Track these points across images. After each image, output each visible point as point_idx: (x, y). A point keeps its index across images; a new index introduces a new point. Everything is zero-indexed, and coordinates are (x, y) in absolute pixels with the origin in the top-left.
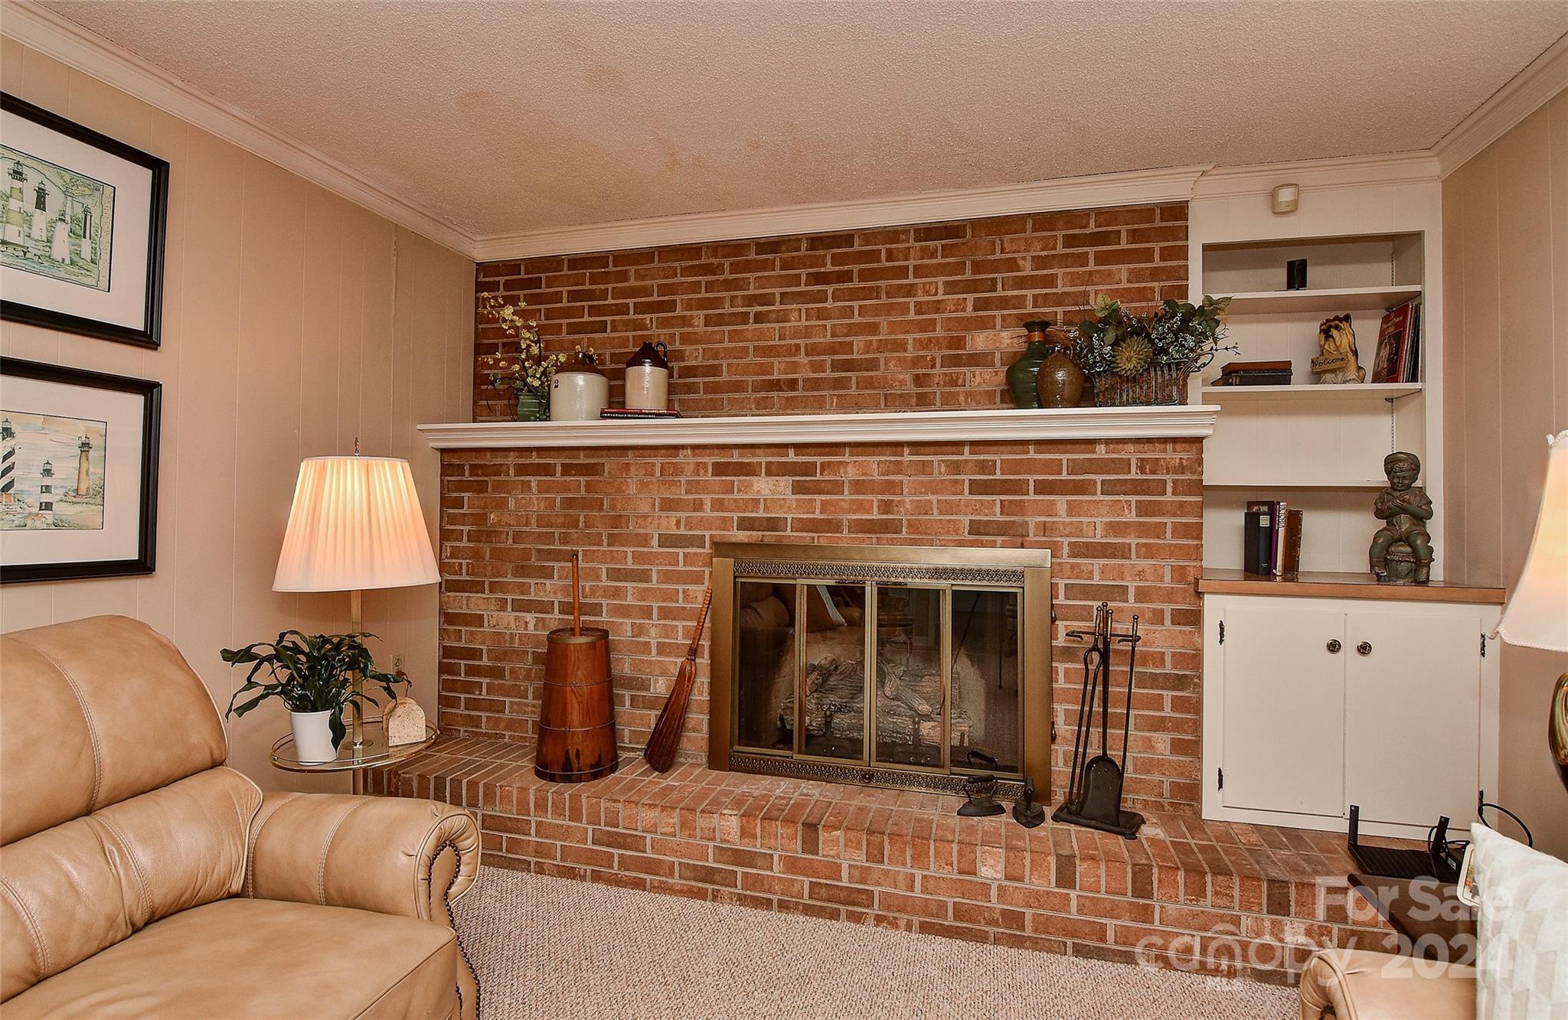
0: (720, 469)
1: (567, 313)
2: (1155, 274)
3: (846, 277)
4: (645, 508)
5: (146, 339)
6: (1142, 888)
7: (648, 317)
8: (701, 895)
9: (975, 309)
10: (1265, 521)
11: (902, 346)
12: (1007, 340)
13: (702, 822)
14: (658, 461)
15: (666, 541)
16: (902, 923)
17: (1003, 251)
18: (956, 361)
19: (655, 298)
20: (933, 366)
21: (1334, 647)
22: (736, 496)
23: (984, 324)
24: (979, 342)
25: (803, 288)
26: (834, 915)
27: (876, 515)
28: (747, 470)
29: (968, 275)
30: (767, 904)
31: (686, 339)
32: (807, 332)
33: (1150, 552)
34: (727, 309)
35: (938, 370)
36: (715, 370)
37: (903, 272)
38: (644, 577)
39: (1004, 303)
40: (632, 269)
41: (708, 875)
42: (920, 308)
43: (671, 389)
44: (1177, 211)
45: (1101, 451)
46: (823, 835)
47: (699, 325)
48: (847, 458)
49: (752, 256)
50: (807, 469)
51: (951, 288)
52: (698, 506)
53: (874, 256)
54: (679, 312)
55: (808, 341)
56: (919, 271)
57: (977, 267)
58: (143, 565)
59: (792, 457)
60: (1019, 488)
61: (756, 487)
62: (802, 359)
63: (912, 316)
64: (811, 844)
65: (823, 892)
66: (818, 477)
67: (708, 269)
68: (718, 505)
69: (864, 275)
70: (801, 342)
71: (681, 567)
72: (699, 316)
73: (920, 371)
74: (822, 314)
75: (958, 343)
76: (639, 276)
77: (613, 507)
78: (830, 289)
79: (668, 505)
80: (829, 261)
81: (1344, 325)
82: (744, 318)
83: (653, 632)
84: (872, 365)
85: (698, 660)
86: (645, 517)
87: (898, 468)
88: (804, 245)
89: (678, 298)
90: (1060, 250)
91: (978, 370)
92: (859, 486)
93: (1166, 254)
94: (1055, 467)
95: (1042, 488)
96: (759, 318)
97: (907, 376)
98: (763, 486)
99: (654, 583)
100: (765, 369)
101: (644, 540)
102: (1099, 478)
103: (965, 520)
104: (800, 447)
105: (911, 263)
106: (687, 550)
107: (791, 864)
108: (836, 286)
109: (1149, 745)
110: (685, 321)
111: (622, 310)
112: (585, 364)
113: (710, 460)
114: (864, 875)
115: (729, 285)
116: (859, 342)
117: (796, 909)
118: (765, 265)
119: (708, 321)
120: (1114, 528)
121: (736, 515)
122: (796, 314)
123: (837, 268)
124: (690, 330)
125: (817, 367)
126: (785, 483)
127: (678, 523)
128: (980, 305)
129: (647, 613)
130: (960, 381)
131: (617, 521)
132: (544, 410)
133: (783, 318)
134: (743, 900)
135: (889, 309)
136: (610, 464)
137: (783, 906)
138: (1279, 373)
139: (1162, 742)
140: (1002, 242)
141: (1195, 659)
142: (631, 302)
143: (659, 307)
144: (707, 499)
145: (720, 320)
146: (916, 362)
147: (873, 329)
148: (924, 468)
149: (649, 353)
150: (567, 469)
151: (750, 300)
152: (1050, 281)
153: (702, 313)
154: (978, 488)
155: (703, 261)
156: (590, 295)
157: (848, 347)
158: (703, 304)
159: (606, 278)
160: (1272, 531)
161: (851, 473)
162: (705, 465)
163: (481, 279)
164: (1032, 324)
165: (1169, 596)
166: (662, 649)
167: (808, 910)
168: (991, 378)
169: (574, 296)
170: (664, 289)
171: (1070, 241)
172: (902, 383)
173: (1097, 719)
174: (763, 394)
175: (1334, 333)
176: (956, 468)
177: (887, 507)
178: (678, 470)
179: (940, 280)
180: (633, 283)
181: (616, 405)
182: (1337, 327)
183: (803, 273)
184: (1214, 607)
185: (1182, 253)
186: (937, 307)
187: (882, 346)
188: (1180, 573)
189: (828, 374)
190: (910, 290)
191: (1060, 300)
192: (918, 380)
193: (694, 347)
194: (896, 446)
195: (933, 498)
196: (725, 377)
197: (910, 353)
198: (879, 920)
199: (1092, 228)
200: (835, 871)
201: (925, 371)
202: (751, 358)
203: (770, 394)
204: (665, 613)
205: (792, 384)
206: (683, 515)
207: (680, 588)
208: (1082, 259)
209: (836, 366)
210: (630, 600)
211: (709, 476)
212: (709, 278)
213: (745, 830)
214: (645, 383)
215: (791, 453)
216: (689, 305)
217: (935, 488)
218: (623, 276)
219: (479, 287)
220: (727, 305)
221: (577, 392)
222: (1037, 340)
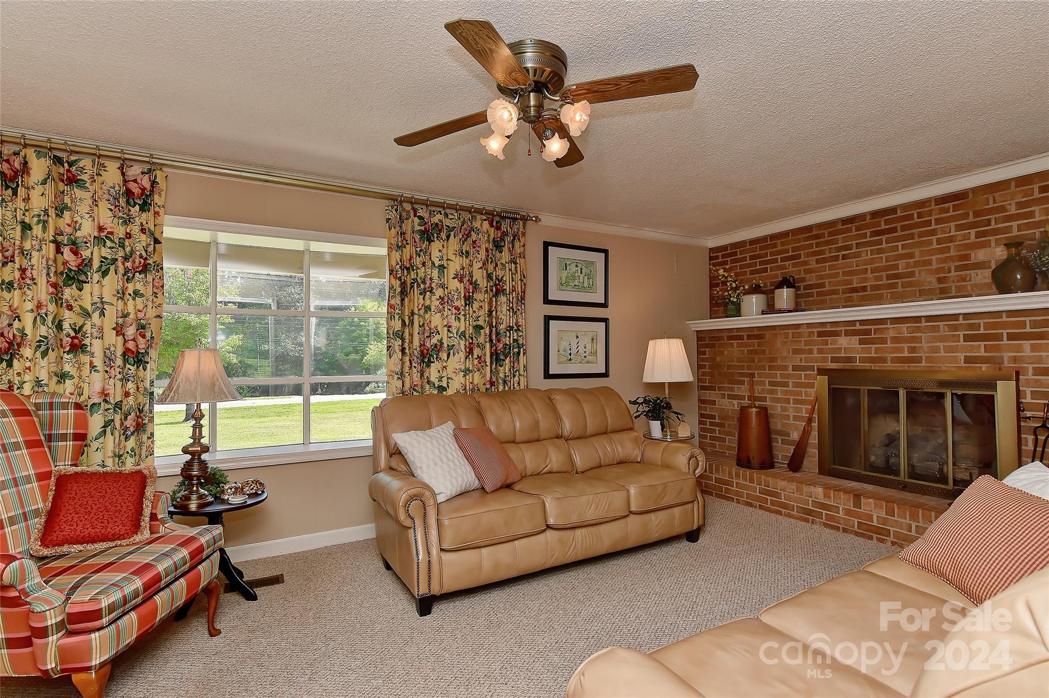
0: (820, 334)
1: (749, 266)
3: (894, 230)
4: (785, 354)
5: (604, 305)
7: (787, 263)
8: (807, 521)
9: (977, 237)
11: (929, 263)
12: (997, 253)
13: (806, 489)
14: (790, 332)
15: (795, 368)
17: (994, 202)
18: (965, 268)
19: (791, 254)
20: (950, 272)
22: (829, 346)
23: (983, 245)
24: (980, 255)
25: (868, 239)
26: (871, 538)
27: (906, 354)
28: (836, 334)
29: (971, 219)
30: (838, 528)
31: (807, 271)
32: (871, 261)
34: (827, 255)
35: (953, 273)
36: (822, 285)
37: (929, 223)
38: (785, 385)
39: (995, 232)
40: (779, 242)
41: (809, 512)
42: (939, 242)
43: (797, 296)
46: (863, 500)
47: (813, 265)
48: (889, 326)
49: (840, 227)
50: (868, 332)
51: (959, 228)
52: (810, 352)
53: (910, 217)
54: (802, 259)
55: (872, 266)
56: (938, 221)
57: (977, 214)
58: (606, 375)
59: (858, 327)
60: (996, 338)
61: (840, 342)
62: (869, 275)
63: (935, 246)
64: (857, 504)
65: (864, 527)
66: (873, 336)
67: (817, 237)
68: (821, 351)
69: (904, 228)
70: (869, 267)
71: (803, 380)
72: (813, 260)
73: (941, 275)
74: (880, 251)
75: (966, 257)
76: (783, 244)
77: (770, 353)
78: (884, 238)
79: (796, 352)
80: (883, 223)
82: (836, 258)
83: (791, 410)
84: (912, 274)
85: (812, 424)
86: (785, 358)
87: (918, 330)
88: (869, 217)
89: (802, 252)
90: (1037, 195)
91: (979, 272)
92: (895, 340)
94: (1022, 325)
95: (1012, 337)
96: (844, 257)
97: (933, 279)
98: (843, 342)
99: (790, 388)
100: (850, 282)
101: (785, 368)
103: (961, 356)
104: (862, 322)
105: (933, 218)
106: (806, 373)
107: (848, 512)
108: (887, 236)
110: (805, 263)
111: (776, 261)
112: (756, 290)
113: (816, 330)
114: (885, 521)
115: (828, 243)
116: (902, 263)
117: (852, 533)
118: (849, 230)
119: (818, 262)
121: (829, 356)
122: (866, 253)
123: (887, 226)
125: (879, 278)
126: (855, 339)
127: (801, 360)
128: (980, 235)
129: (788, 401)
130: (968, 279)
131: (773, 359)
132: (738, 313)
133: (857, 255)
134: (826, 525)
135: (920, 244)
136: (768, 334)
137: (845, 530)
140: (994, 197)
142: (779, 257)
143: (793, 258)
144: (815, 348)
145: (824, 260)
146: (938, 271)
147: (911, 256)
148: (935, 329)
149: (787, 282)
150: (749, 337)
151: (840, 249)
152: (1030, 215)
153: (814, 258)
154: (967, 338)
155: (814, 233)
156: (759, 256)
157: (896, 267)
158: (815, 254)
159: (766, 247)
161: (891, 334)
162: (813, 332)
163: (712, 255)
164: (1013, 243)
166: (795, 418)
167: (858, 534)
168: (984, 276)
169: (752, 258)
170: (794, 249)
172: (930, 283)
174: (848, 295)
176: (955, 328)
177: (912, 350)
178: (800, 335)
179: (952, 225)
180: (779, 248)
181: (770, 308)
183: (868, 231)
186: (951, 239)
187: (916, 264)
189: (885, 282)
190: (933, 232)
192: (940, 280)
193: (810, 275)
194: (917, 319)
195: (942, 344)
196: (827, 288)
197: (935, 266)
198: (893, 543)
200: (870, 518)
201: (944, 275)
202: (841, 278)
203: (852, 295)
204: (796, 402)
205: (864, 289)
206: (803, 356)
207: (803, 390)
209: (889, 277)
210: (780, 396)
211: (815, 338)
212: (817, 241)
213: (826, 496)
214: (784, 296)
215: (858, 324)
216: (808, 255)
217: (942, 339)
218: (775, 246)
219: (711, 258)
220: (827, 253)
221: (753, 303)
222: (1013, 253)
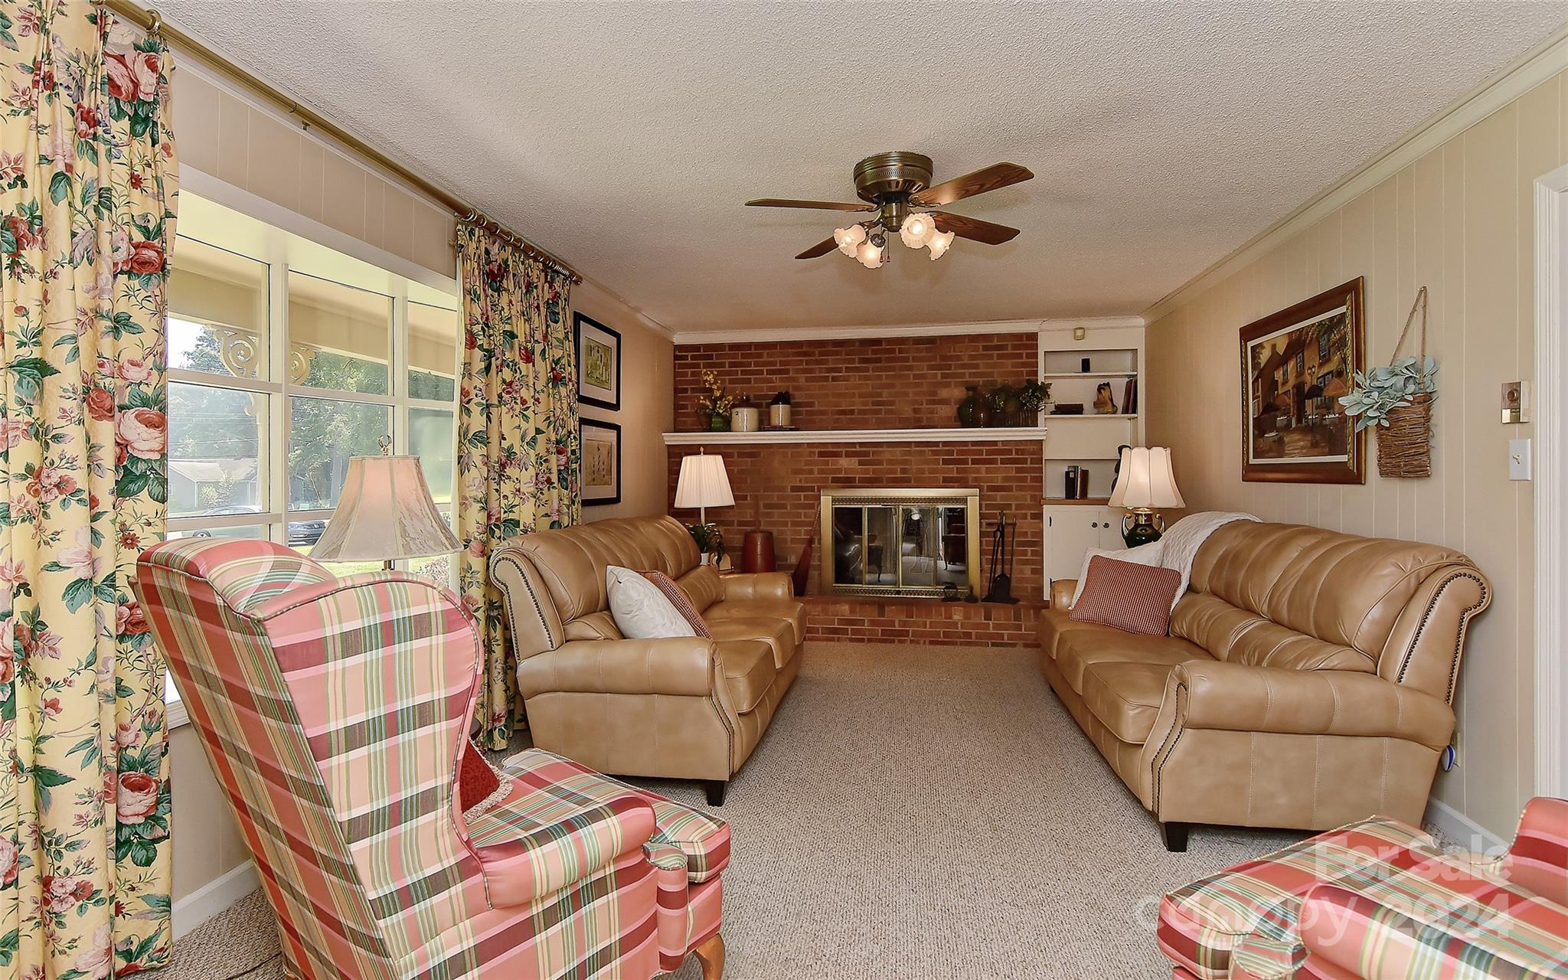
0: (821, 454)
1: (729, 373)
2: (1024, 365)
3: (879, 360)
4: (782, 474)
5: (616, 407)
6: (1017, 618)
7: (775, 376)
8: (832, 640)
9: (942, 378)
10: (1072, 475)
11: (906, 394)
12: (958, 393)
14: (789, 451)
15: (794, 489)
16: (922, 642)
17: (954, 351)
18: (934, 402)
19: (778, 367)
20: (922, 405)
21: (1095, 525)
22: (831, 466)
23: (947, 385)
24: (944, 393)
25: (857, 365)
26: (893, 641)
27: (899, 474)
28: (837, 455)
29: (938, 361)
30: (862, 640)
31: (797, 388)
32: (859, 387)
33: (1020, 488)
34: (818, 374)
35: (924, 406)
36: (811, 404)
37: (907, 359)
38: (784, 507)
39: (955, 375)
40: (765, 352)
41: (835, 631)
42: (915, 377)
43: (793, 413)
44: (1033, 336)
45: (1000, 446)
47: (802, 382)
48: (884, 449)
49: (830, 348)
50: (866, 454)
51: (930, 368)
52: (811, 472)
53: (893, 351)
54: (791, 374)
55: (860, 391)
56: (915, 359)
57: (943, 358)
58: (617, 500)
59: (858, 449)
60: (965, 462)
61: (841, 462)
62: (857, 399)
63: (911, 380)
64: (882, 613)
65: (887, 633)
66: (871, 457)
67: (805, 354)
68: (821, 471)
69: (888, 360)
70: (856, 391)
71: (803, 501)
72: (802, 377)
73: (916, 406)
74: (867, 378)
75: (934, 393)
76: (769, 355)
77: (767, 473)
78: (871, 366)
79: (796, 472)
80: (870, 352)
81: (1106, 388)
82: (826, 379)
83: (788, 533)
84: (892, 403)
85: (812, 545)
86: (784, 478)
87: (909, 453)
88: (857, 344)
89: (791, 367)
90: (981, 352)
91: (943, 407)
92: (890, 462)
93: (1028, 356)
94: (980, 452)
95: (974, 462)
96: (834, 379)
97: (909, 409)
98: (844, 462)
99: (789, 510)
100: (838, 404)
101: (783, 489)
102: (999, 457)
103: (941, 476)
104: (862, 444)
105: (911, 355)
106: (805, 493)
107: (873, 623)
108: (874, 365)
109: (1022, 572)
110: (793, 379)
111: (761, 372)
112: (746, 403)
113: (817, 450)
114: (904, 624)
115: (818, 362)
116: (885, 392)
117: (876, 641)
118: (837, 353)
119: (808, 379)
120: (1006, 479)
121: (830, 477)
122: (854, 378)
123: (874, 356)
124: (798, 384)
125: (865, 404)
126: (855, 460)
127: (800, 481)
128: (944, 376)
129: (785, 524)
130: (935, 412)
131: (768, 480)
132: (727, 426)
133: (846, 379)
134: (851, 640)
135: (900, 377)
136: (764, 453)
137: (870, 640)
138: (1077, 409)
139: (1027, 569)
140: (954, 348)
141: (1040, 534)
142: (765, 369)
143: (780, 372)
145: (814, 379)
146: (914, 402)
147: (892, 386)
148: (921, 453)
149: (783, 398)
150: (740, 455)
151: (830, 370)
152: (976, 366)
153: (804, 375)
154: (945, 462)
155: (804, 349)
156: (741, 364)
157: (880, 395)
158: (804, 371)
159: (750, 356)
160: (1074, 480)
161: (887, 456)
162: (814, 452)
163: (677, 353)
164: (971, 388)
165: (1029, 507)
166: (793, 541)
167: (881, 641)
168: (948, 411)
169: (732, 365)
170: (782, 363)
171: (985, 348)
172: (907, 412)
173: (999, 562)
174: (837, 416)
175: (1102, 391)
176: (936, 453)
177: (904, 471)
178: (800, 455)
179: (925, 364)
180: (765, 359)
181: (764, 424)
182: (1104, 389)
183: (857, 358)
184: (1048, 511)
185: (1036, 355)
186: (923, 376)
187: (897, 394)
188: (1033, 497)
189: (870, 407)
190: (910, 368)
191: (980, 375)
192: (915, 411)
193: (800, 392)
194: (909, 444)
195: (927, 466)
196: (816, 408)
197: (911, 398)
198: (912, 641)
199: (995, 343)
200: (892, 623)
201: (918, 406)
202: (830, 399)
203: (840, 417)
204: (795, 524)
205: (852, 412)
206: (803, 476)
207: (802, 511)
208: (991, 357)
209: (874, 403)
210: (776, 519)
211: (816, 458)
212: (807, 358)
213: (852, 611)
214: (780, 413)
215: (858, 446)
216: (798, 371)
217: (927, 462)
218: (760, 356)
219: (676, 358)
220: (817, 372)
221: (745, 417)
222: (971, 395)
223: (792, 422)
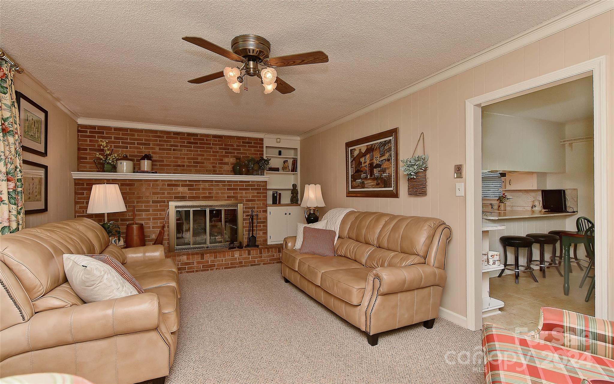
0: (169, 185)
1: (114, 142)
2: (258, 151)
3: (196, 143)
4: (148, 194)
5: (44, 155)
6: (261, 253)
7: (142, 146)
9: (225, 153)
10: (275, 195)
11: (209, 159)
12: (232, 160)
13: (177, 258)
14: (151, 183)
15: (153, 202)
16: (221, 269)
17: (230, 143)
18: (222, 164)
19: (144, 142)
21: (286, 214)
22: (174, 191)
23: (228, 157)
24: (226, 160)
25: (186, 144)
26: (208, 270)
27: (207, 195)
28: (177, 186)
29: (224, 146)
30: (193, 271)
31: (153, 153)
32: (187, 154)
33: (258, 200)
34: (165, 147)
35: (217, 165)
36: (163, 161)
37: (210, 144)
38: (148, 211)
39: (230, 153)
40: (136, 134)
41: (180, 269)
42: (213, 152)
43: (153, 165)
44: (262, 140)
45: (251, 183)
46: (205, 256)
47: (157, 150)
48: (201, 183)
49: (172, 135)
50: (192, 185)
51: (220, 149)
52: (164, 193)
53: (203, 140)
54: (151, 146)
55: (187, 156)
56: (213, 144)
57: (225, 145)
58: (45, 210)
59: (188, 183)
60: (236, 189)
61: (179, 189)
62: (186, 160)
63: (212, 153)
64: (202, 258)
65: (205, 267)
66: (194, 187)
67: (159, 137)
68: (168, 193)
69: (201, 144)
70: (185, 157)
71: (159, 208)
72: (157, 148)
74: (191, 151)
75: (222, 160)
76: (139, 136)
77: (138, 194)
78: (193, 145)
79: (154, 193)
80: (192, 139)
81: (287, 162)
82: (170, 150)
83: (151, 224)
84: (203, 163)
85: (164, 229)
86: (148, 196)
87: (212, 185)
88: (186, 135)
89: (151, 143)
90: (241, 144)
91: (226, 166)
92: (203, 189)
93: (260, 147)
94: (243, 186)
95: (240, 189)
96: (174, 150)
97: (211, 166)
98: (180, 189)
99: (151, 212)
100: (177, 162)
101: (148, 202)
102: (250, 188)
103: (226, 195)
104: (190, 181)
105: (211, 142)
106: (160, 204)
107: (198, 263)
108: (194, 145)
109: (259, 234)
110: (152, 148)
111: (133, 144)
112: (125, 158)
113: (166, 183)
114: (213, 261)
115: (166, 141)
116: (199, 158)
117: (200, 271)
118: (177, 138)
119: (160, 149)
120: (253, 196)
121: (174, 196)
122: (184, 150)
123: (194, 141)
124: (154, 151)
125: (190, 162)
126: (186, 188)
127: (158, 198)
128: (226, 153)
129: (149, 219)
130: (222, 168)
131: (139, 198)
132: (114, 169)
133: (181, 150)
134: (187, 272)
135: (206, 151)
136: (136, 184)
137: (197, 271)
138: (277, 170)
139: (261, 233)
140: (230, 141)
141: (266, 218)
142: (136, 142)
143: (145, 144)
144: (166, 192)
145: (163, 149)
146: (213, 163)
147: (203, 155)
148: (218, 185)
149: (147, 157)
150: (122, 185)
151: (172, 146)
152: (240, 150)
153: (158, 147)
154: (228, 189)
155: (158, 135)
156: (122, 139)
157: (197, 159)
158: (158, 145)
159: (127, 135)
160: (276, 196)
161: (202, 186)
163: (80, 129)
164: (238, 158)
165: (262, 208)
166: (153, 227)
167: (202, 271)
168: (229, 168)
169: (115, 138)
170: (146, 140)
171: (243, 142)
172: (210, 167)
173: (251, 230)
174: (176, 168)
175: (285, 163)
176: (224, 185)
177: (210, 193)
178: (157, 185)
179: (218, 147)
180: (136, 137)
181: (136, 169)
182: (286, 162)
183: (186, 141)
184: (269, 209)
185: (263, 147)
186: (217, 152)
187: (205, 159)
188: (263, 204)
189: (192, 164)
190: (211, 148)
191: (242, 153)
192: (214, 167)
193: (156, 155)
194: (212, 181)
195: (220, 191)
196: (165, 163)
197: (211, 161)
198: (217, 269)
199: (247, 141)
200: (208, 262)
201: (215, 165)
202: (172, 159)
203: (178, 168)
204: (154, 219)
205: (183, 166)
206: (159, 196)
207: (159, 213)
208: (245, 146)
209: (194, 162)
210: (144, 216)
211: (166, 187)
212: (160, 139)
213: (188, 259)
214: (146, 164)
216: (154, 145)
217: (220, 189)
218: (133, 135)
219: (79, 131)
220: (165, 146)
221: (125, 166)
222: (238, 161)
223: (152, 169)
